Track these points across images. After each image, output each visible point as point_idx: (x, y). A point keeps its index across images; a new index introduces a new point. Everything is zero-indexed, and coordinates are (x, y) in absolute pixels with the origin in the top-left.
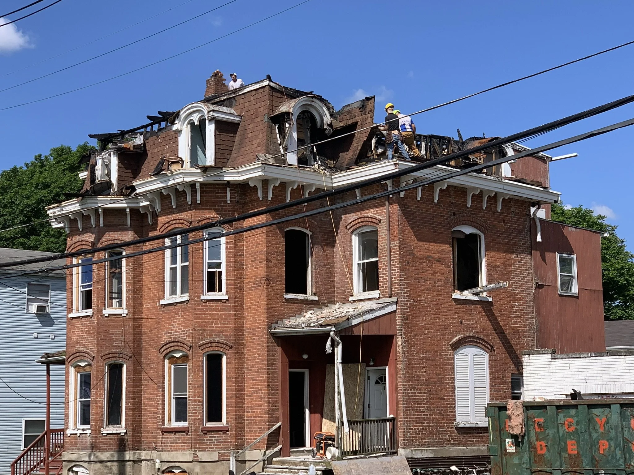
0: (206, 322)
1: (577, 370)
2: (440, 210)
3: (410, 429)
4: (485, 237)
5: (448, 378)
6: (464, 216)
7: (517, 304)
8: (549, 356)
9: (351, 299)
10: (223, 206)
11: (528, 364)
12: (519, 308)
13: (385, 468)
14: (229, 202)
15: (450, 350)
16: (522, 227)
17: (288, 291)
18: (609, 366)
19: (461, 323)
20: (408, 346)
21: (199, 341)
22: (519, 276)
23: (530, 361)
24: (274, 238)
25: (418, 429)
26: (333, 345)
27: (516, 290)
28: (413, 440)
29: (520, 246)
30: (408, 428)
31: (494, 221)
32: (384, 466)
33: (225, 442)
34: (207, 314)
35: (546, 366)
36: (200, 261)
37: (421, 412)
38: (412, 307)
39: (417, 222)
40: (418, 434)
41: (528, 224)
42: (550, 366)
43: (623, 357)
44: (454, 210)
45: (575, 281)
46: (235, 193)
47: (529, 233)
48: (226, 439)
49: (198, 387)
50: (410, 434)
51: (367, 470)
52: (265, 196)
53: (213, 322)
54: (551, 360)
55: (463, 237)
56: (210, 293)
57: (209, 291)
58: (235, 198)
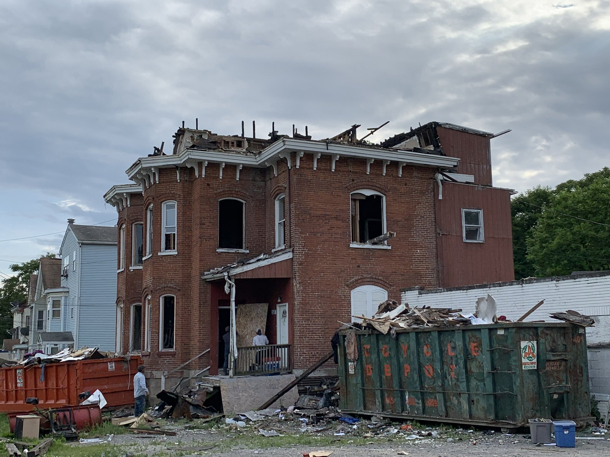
0: (162, 272)
1: (435, 303)
2: (338, 178)
3: (303, 353)
4: (386, 198)
5: (344, 312)
6: (363, 181)
7: (419, 251)
8: (417, 292)
9: (273, 251)
10: (175, 184)
11: (404, 299)
12: (421, 254)
13: (272, 385)
14: (179, 181)
15: (347, 289)
16: (425, 188)
17: (221, 246)
18: (456, 299)
19: (359, 266)
20: (303, 286)
21: (157, 286)
22: (421, 228)
23: (406, 297)
24: (207, 206)
25: (312, 353)
26: (230, 288)
27: (418, 240)
28: (306, 362)
29: (423, 204)
30: (301, 352)
31: (395, 185)
32: (272, 383)
33: (174, 364)
34: (163, 266)
35: (415, 301)
36: (159, 226)
37: (315, 340)
38: (307, 255)
39: (313, 188)
40: (311, 358)
41: (432, 186)
42: (418, 300)
43: (466, 291)
44: (353, 177)
45: (482, 231)
46: (184, 174)
47: (432, 193)
48: (174, 362)
49: (155, 321)
50: (303, 358)
51: (254, 387)
52: (200, 175)
53: (167, 272)
54: (418, 296)
55: (364, 198)
56: (166, 251)
57: (166, 249)
58: (184, 178)
